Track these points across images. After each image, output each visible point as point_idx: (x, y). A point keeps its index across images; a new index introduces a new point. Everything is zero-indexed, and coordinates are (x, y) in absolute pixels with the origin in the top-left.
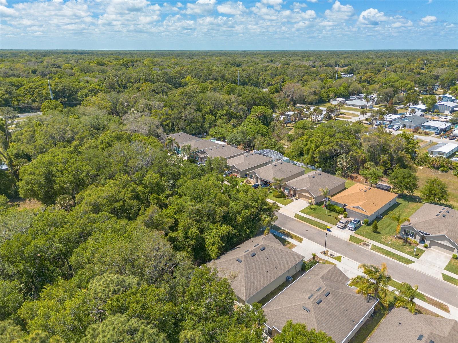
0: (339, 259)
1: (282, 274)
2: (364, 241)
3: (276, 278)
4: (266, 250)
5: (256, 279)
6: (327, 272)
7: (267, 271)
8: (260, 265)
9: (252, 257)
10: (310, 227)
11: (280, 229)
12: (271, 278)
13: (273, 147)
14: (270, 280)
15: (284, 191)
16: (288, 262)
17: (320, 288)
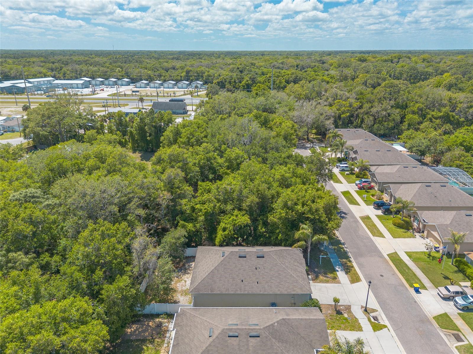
0: (377, 327)
1: (258, 292)
2: (459, 331)
3: (246, 293)
4: (264, 259)
5: (220, 280)
6: (301, 319)
7: (242, 281)
8: (240, 269)
9: (239, 257)
10: (394, 274)
11: (348, 258)
12: (240, 290)
14: (237, 290)
15: (414, 221)
16: (280, 286)
17: (257, 325)
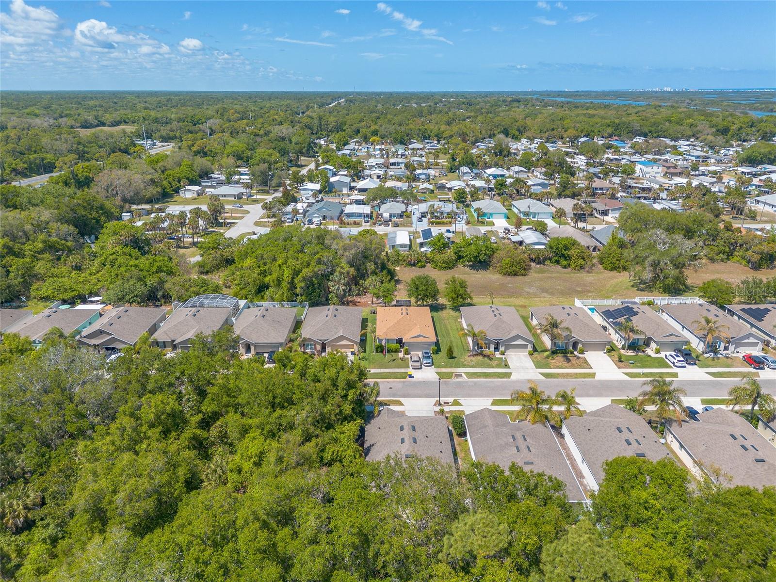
0: (458, 403)
2: (453, 373)
13: (206, 290)
